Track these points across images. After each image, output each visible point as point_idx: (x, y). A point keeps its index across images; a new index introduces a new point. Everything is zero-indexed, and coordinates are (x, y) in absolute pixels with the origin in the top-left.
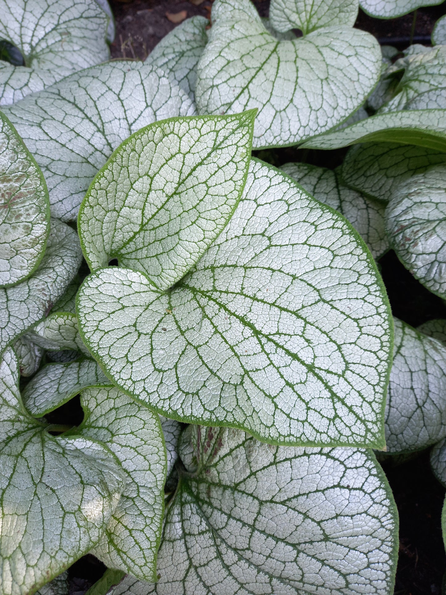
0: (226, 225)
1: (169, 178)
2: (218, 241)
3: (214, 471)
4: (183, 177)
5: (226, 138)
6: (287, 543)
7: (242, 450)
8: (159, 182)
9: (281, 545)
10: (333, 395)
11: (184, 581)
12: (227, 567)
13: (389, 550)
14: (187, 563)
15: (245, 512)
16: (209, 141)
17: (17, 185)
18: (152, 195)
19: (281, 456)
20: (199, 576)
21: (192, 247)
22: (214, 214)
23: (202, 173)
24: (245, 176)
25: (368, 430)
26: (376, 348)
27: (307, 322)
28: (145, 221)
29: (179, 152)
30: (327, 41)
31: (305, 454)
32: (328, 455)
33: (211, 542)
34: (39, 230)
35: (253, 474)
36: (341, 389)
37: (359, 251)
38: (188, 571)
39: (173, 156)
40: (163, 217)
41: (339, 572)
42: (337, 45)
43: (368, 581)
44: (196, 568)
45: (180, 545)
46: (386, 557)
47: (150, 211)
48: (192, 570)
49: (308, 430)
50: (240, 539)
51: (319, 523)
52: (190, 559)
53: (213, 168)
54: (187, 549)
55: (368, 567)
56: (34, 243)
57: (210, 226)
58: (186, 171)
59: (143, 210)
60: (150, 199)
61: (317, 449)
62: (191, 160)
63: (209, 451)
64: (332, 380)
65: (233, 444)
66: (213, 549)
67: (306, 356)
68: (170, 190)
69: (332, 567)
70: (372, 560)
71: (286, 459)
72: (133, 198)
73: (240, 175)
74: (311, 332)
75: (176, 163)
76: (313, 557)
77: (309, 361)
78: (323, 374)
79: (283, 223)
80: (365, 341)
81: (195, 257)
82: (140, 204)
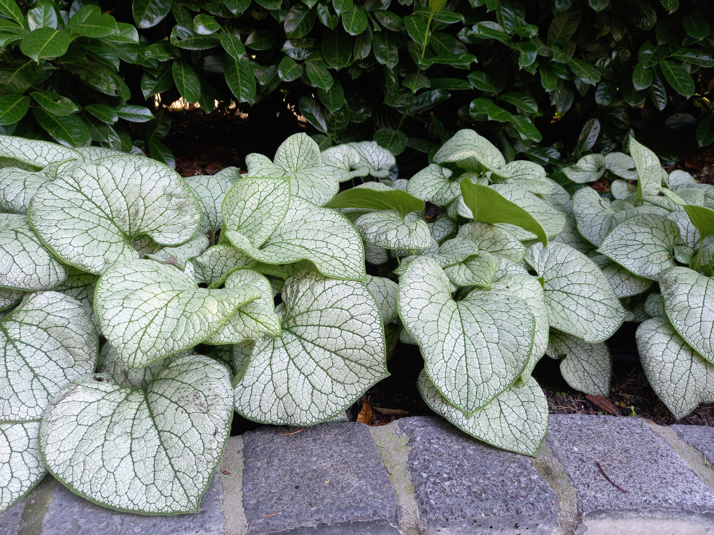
0: (283, 218)
1: (254, 202)
2: (280, 226)
3: (296, 307)
4: (260, 201)
5: (279, 185)
6: (335, 327)
7: (309, 291)
8: (249, 204)
9: (333, 329)
10: (344, 264)
11: (287, 369)
12: (309, 353)
13: (379, 322)
14: (288, 357)
15: (314, 318)
16: (272, 186)
17: (184, 200)
18: (245, 210)
19: (327, 287)
20: (295, 364)
21: (269, 227)
22: (278, 214)
23: (270, 198)
24: (290, 199)
25: (360, 275)
26: (357, 248)
27: (327, 243)
28: (241, 224)
29: (258, 191)
30: (310, 173)
31: (337, 284)
32: (346, 284)
33: (299, 343)
34: (197, 217)
35: (316, 299)
36: (346, 262)
37: (343, 219)
38: (288, 362)
39: (255, 193)
40: (251, 220)
41: (361, 336)
42: (315, 174)
43: (374, 339)
44: (293, 359)
45: (283, 350)
46: (379, 326)
47: (244, 218)
48: (291, 361)
49: (336, 274)
50: (314, 334)
51: (347, 310)
52: (289, 355)
53: (275, 196)
54: (287, 350)
55: (372, 331)
56: (195, 222)
57: (276, 218)
58: (262, 199)
59: (240, 218)
60: (244, 213)
61: (341, 282)
62: (264, 194)
63: (293, 299)
64: (342, 260)
65: (304, 290)
66: (301, 346)
67: (330, 253)
68: (254, 208)
69: (357, 334)
70: (374, 328)
71: (329, 288)
72: (237, 210)
73: (287, 199)
74: (329, 246)
75: (257, 196)
76: (348, 331)
77: (331, 255)
78: (338, 258)
79: (309, 215)
80: (352, 246)
81: (271, 232)
82: (239, 214)
